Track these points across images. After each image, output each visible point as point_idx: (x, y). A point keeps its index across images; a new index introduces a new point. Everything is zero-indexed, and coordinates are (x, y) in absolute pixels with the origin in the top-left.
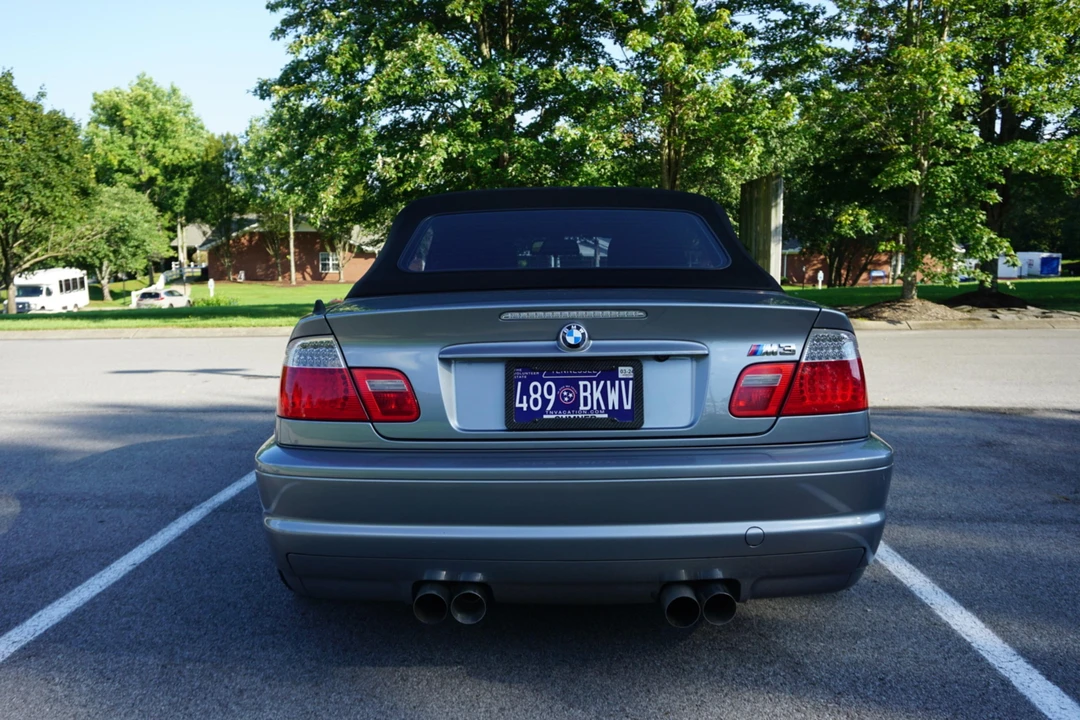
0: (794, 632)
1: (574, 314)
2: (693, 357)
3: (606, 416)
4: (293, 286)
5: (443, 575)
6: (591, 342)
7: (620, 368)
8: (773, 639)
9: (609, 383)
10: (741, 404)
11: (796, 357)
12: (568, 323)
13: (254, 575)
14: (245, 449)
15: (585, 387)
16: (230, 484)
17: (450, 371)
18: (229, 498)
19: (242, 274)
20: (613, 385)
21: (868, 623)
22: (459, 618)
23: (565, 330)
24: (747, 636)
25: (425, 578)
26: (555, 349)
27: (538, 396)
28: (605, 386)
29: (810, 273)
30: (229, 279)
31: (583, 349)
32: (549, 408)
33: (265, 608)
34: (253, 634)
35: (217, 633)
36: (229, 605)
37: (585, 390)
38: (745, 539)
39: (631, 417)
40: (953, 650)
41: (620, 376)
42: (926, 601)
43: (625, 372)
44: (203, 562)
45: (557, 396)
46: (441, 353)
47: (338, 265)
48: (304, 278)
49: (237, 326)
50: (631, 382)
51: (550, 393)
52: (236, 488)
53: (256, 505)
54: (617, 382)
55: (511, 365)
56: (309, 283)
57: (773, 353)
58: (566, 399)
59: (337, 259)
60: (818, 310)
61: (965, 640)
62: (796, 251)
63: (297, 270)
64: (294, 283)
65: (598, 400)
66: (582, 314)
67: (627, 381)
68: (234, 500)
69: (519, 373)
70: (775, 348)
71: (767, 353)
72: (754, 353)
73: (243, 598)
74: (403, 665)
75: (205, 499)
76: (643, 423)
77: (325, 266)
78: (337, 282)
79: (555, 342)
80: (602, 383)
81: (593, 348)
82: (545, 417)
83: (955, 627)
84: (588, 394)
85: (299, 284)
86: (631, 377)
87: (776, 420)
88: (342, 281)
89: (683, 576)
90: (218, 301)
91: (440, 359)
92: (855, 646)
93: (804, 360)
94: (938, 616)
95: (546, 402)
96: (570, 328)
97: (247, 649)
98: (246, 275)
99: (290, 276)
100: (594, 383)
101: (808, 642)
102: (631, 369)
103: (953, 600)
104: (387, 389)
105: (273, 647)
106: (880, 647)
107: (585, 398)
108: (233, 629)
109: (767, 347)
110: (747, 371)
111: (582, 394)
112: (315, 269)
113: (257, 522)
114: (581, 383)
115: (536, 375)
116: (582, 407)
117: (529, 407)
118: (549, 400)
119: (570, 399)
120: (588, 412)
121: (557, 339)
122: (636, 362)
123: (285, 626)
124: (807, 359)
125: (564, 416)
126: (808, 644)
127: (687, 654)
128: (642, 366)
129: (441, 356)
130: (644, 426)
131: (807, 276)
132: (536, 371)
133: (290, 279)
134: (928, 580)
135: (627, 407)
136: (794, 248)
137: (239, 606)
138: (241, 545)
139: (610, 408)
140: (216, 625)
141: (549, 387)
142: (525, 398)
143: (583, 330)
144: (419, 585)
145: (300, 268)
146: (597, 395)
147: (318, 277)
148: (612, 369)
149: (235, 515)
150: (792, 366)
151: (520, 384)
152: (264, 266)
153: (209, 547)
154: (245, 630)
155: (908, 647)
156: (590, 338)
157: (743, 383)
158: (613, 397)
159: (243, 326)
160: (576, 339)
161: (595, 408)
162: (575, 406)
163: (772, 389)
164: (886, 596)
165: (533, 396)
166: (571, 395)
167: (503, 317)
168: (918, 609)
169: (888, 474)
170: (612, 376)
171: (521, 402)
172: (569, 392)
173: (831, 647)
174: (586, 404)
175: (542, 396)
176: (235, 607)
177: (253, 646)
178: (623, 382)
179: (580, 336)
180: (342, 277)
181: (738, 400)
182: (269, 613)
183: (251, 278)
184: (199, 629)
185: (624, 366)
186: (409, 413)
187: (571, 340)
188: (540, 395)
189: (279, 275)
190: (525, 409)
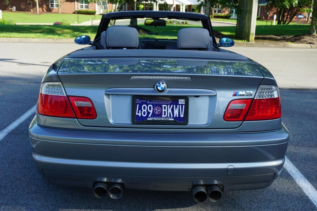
0: (246, 198)
1: (162, 77)
2: (210, 96)
3: (173, 119)
4: (38, 14)
5: (105, 180)
6: (168, 89)
7: (180, 100)
8: (237, 201)
9: (175, 106)
10: (229, 115)
11: (252, 97)
12: (159, 81)
13: (27, 165)
14: (21, 103)
15: (165, 107)
16: (15, 120)
17: (109, 99)
18: (14, 128)
19: (14, 8)
20: (176, 107)
21: (276, 195)
22: (111, 196)
23: (157, 84)
24: (227, 200)
25: (98, 180)
26: (153, 92)
27: (145, 110)
28: (173, 107)
29: (271, 14)
30: (9, 10)
31: (164, 92)
32: (150, 115)
33: (32, 181)
34: (28, 193)
35: (13, 192)
36: (17, 179)
37: (165, 109)
38: (227, 170)
39: (183, 120)
40: (308, 208)
41: (180, 103)
42: (301, 186)
43: (182, 101)
44: (5, 159)
45: (153, 111)
46: (106, 92)
47: (58, 5)
48: (43, 11)
49: (14, 37)
50: (184, 106)
51: (150, 109)
52: (17, 122)
53: (26, 131)
54: (178, 106)
55: (135, 98)
56: (45, 13)
57: (243, 95)
58: (157, 112)
59: (57, 2)
60: (263, 77)
61: (314, 204)
62: (265, 4)
63: (39, 7)
64: (38, 13)
65: (170, 113)
66: (165, 77)
67: (182, 105)
68: (17, 128)
69: (138, 101)
70: (244, 93)
71: (241, 95)
72: (235, 95)
73: (23, 176)
74: (89, 209)
75: (5, 128)
76: (188, 123)
77: (52, 5)
78: (58, 13)
79: (152, 89)
80: (172, 106)
81: (169, 92)
82: (148, 119)
83: (311, 198)
84: (166, 110)
85: (40, 13)
86: (184, 104)
87: (242, 123)
88: (60, 12)
89: (202, 183)
90: (4, 21)
91: (105, 94)
92: (269, 206)
93: (255, 98)
94: (304, 193)
95: (148, 113)
96: (159, 83)
97: (26, 200)
98: (16, 8)
99: (36, 9)
100: (169, 106)
101: (251, 203)
102: (184, 100)
103: (311, 186)
104: (83, 105)
105: (36, 199)
106: (279, 206)
107: (165, 112)
108: (19, 191)
109: (241, 93)
110: (232, 102)
111: (164, 110)
112: (48, 6)
113: (27, 140)
114: (163, 106)
115: (145, 102)
116: (163, 116)
117: (141, 115)
118: (150, 112)
119: (159, 112)
120: (166, 118)
121: (154, 87)
122: (186, 98)
123: (41, 190)
124: (257, 98)
125: (156, 119)
126: (251, 204)
127: (202, 207)
128: (188, 100)
129: (106, 93)
130: (188, 124)
131: (269, 16)
132: (145, 100)
133: (36, 11)
134: (303, 176)
135: (182, 116)
136: (264, 3)
137: (22, 180)
138: (21, 151)
139: (175, 116)
140: (12, 189)
141: (150, 107)
142: (140, 111)
143: (165, 85)
144: (96, 183)
145: (41, 6)
146: (170, 111)
147: (49, 10)
148: (176, 101)
149: (18, 136)
150: (250, 101)
151: (138, 105)
152: (24, 4)
153: (8, 152)
154: (24, 191)
155: (291, 206)
156: (168, 87)
157: (230, 107)
158: (176, 112)
159: (16, 37)
160: (162, 88)
161: (169, 116)
162: (160, 115)
163: (242, 110)
164: (284, 183)
165: (143, 111)
166: (159, 111)
167: (132, 78)
168: (297, 190)
169: (286, 145)
170: (177, 103)
171: (138, 113)
172: (158, 109)
173: (260, 206)
174: (165, 114)
175: (147, 110)
176: (20, 180)
177: (28, 199)
178: (180, 106)
179: (164, 87)
180: (60, 10)
181: (227, 114)
182: (34, 184)
183: (19, 9)
184: (6, 190)
185: (181, 99)
186: (92, 115)
187: (160, 88)
188: (146, 110)
189: (31, 8)
190: (140, 116)
